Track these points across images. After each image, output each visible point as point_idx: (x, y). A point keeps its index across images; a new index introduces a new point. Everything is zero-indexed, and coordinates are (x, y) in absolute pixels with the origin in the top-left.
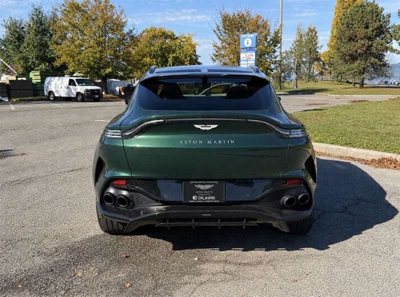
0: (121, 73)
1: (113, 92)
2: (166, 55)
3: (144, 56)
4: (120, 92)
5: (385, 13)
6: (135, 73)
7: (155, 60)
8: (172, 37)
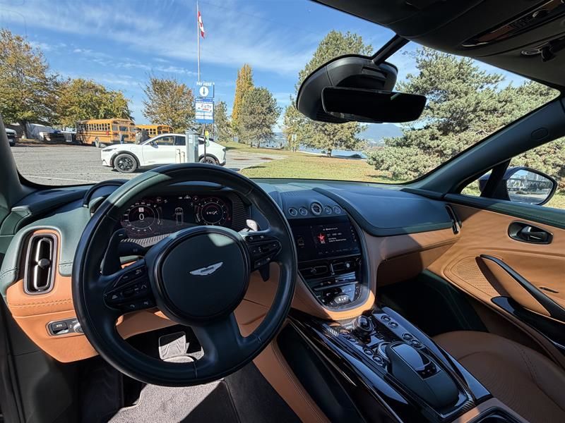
0: (46, 120)
1: (36, 137)
2: (97, 106)
3: (72, 104)
4: (45, 138)
5: (273, 98)
6: (63, 120)
7: (85, 110)
8: (103, 92)
